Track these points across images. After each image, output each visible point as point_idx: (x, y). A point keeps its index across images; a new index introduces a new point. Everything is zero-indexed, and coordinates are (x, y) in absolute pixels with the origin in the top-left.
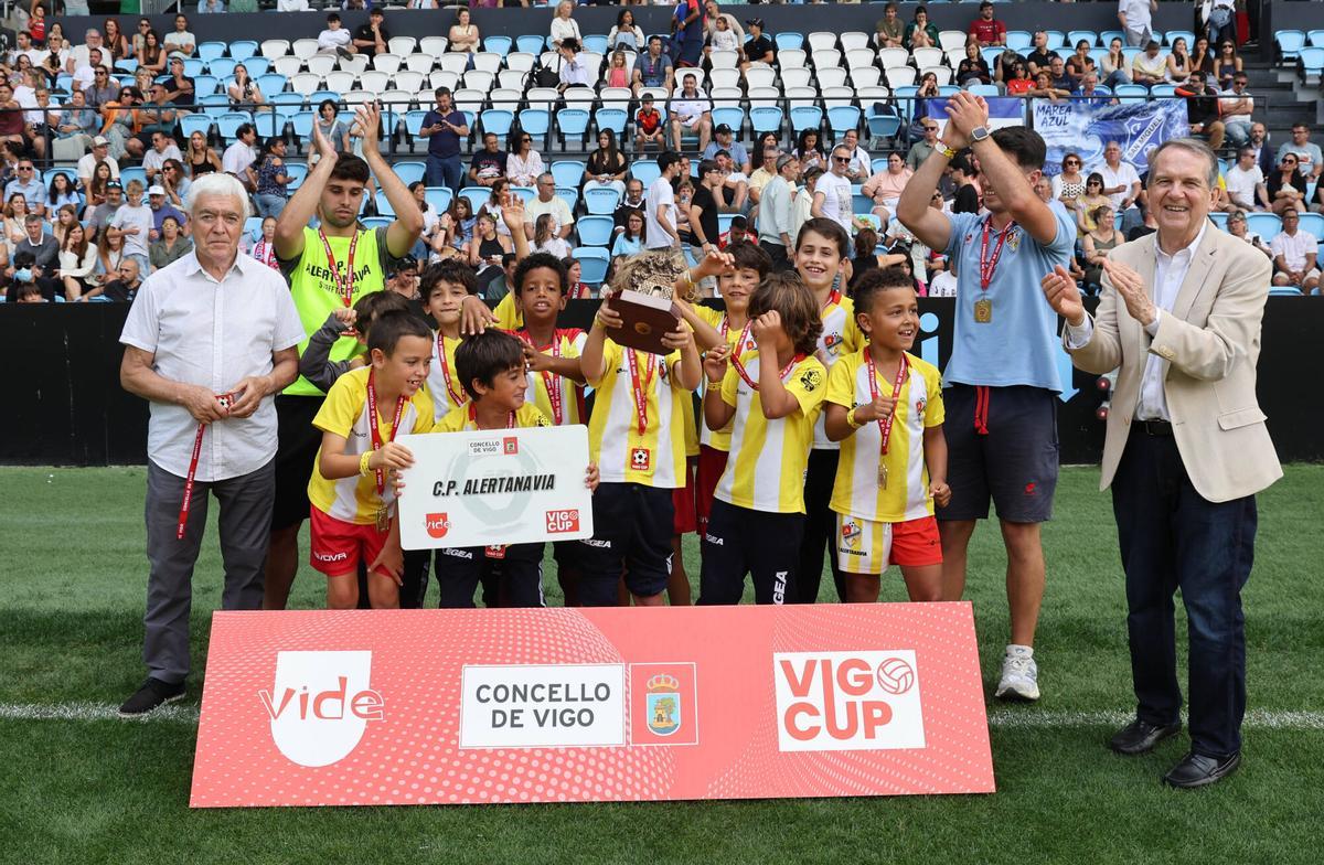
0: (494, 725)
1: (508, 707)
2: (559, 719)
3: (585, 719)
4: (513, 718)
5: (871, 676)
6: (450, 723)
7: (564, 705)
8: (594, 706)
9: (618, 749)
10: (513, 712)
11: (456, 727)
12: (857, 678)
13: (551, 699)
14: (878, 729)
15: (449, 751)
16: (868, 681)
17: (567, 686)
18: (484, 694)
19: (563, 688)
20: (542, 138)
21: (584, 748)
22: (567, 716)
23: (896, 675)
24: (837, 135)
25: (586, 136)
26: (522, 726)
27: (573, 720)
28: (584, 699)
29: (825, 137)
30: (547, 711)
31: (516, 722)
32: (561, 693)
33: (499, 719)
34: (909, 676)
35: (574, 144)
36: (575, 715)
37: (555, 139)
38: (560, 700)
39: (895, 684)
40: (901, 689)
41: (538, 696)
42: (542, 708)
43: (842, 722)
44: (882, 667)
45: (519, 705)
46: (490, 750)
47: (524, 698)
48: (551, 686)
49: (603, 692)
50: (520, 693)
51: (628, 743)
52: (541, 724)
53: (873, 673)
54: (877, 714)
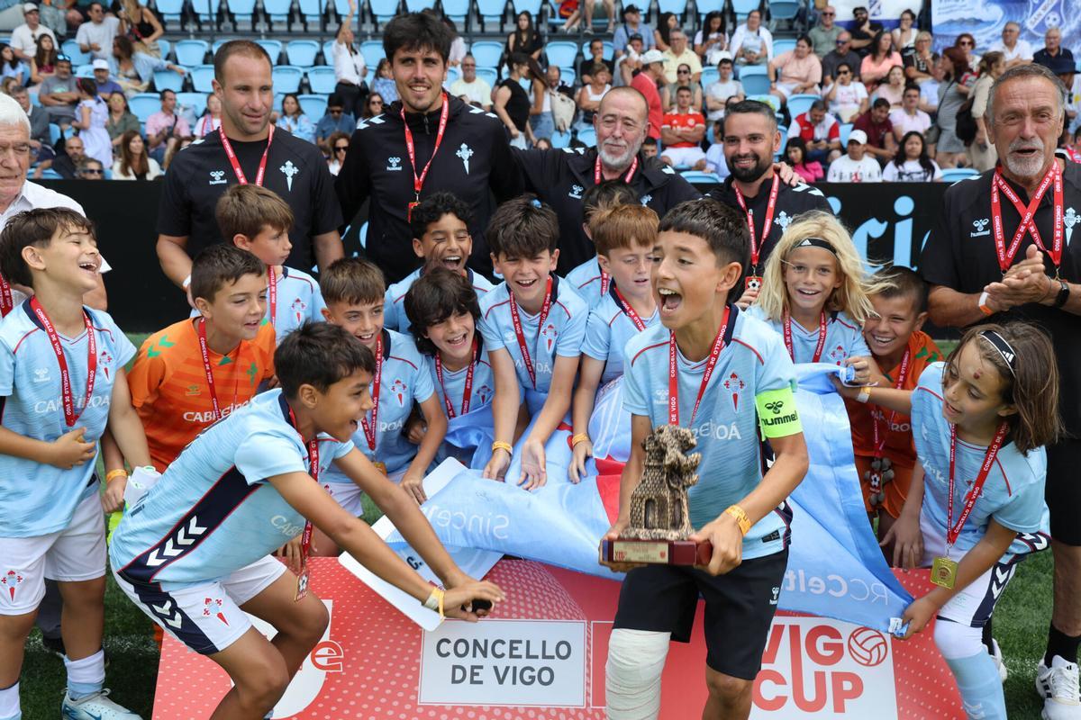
0: (454, 681)
1: (467, 662)
2: (519, 677)
3: (545, 678)
4: (473, 674)
5: (841, 645)
6: (410, 677)
7: (523, 662)
8: (554, 664)
9: (578, 711)
10: (473, 667)
11: (415, 681)
12: (827, 646)
13: (512, 656)
14: (847, 702)
15: (408, 707)
16: (838, 650)
17: (528, 642)
18: (445, 648)
19: (524, 643)
20: (463, 20)
21: (544, 708)
22: (527, 674)
23: (869, 645)
24: (739, 17)
25: (504, 18)
26: (481, 682)
27: (533, 678)
28: (545, 657)
29: (728, 18)
30: (507, 668)
31: (476, 678)
32: (522, 650)
33: (459, 674)
34: (882, 647)
35: (492, 25)
36: (535, 674)
37: (474, 21)
38: (520, 657)
39: (867, 655)
40: (873, 662)
41: (498, 652)
42: (502, 664)
43: (810, 694)
44: (853, 636)
45: (479, 660)
46: (449, 707)
47: (485, 654)
48: (512, 642)
49: (563, 650)
50: (480, 648)
51: (588, 704)
52: (501, 681)
53: (844, 641)
54: (847, 686)
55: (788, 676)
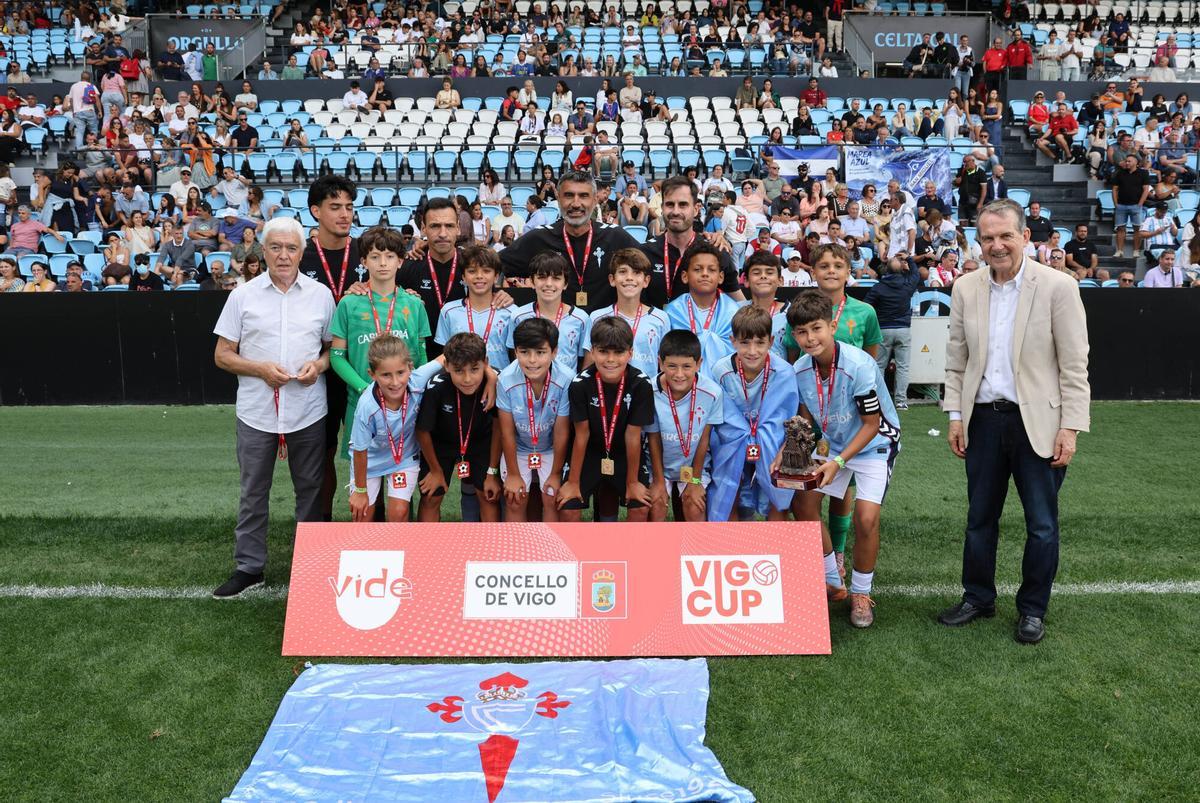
0: (487, 603)
1: (497, 591)
2: (532, 600)
3: (549, 600)
4: (500, 598)
5: (748, 572)
6: (457, 601)
7: (535, 590)
8: (556, 591)
9: (571, 620)
10: (500, 594)
11: (461, 604)
12: (738, 574)
13: (526, 586)
14: (751, 609)
15: (456, 620)
16: (746, 577)
17: (538, 576)
18: (481, 581)
19: (535, 579)
21: (548, 620)
22: (537, 597)
23: (766, 572)
25: (534, 169)
26: (506, 604)
27: (541, 600)
28: (549, 586)
30: (524, 594)
31: (502, 601)
32: (533, 582)
33: (491, 599)
34: (775, 573)
36: (543, 597)
38: (532, 586)
39: (764, 579)
40: (769, 582)
41: (517, 583)
42: (520, 592)
43: (727, 605)
44: (756, 566)
45: (505, 589)
46: (484, 620)
47: (508, 585)
48: (527, 577)
49: (562, 581)
50: (505, 581)
51: (579, 616)
52: (519, 603)
53: (750, 570)
54: (752, 599)
55: (712, 593)
